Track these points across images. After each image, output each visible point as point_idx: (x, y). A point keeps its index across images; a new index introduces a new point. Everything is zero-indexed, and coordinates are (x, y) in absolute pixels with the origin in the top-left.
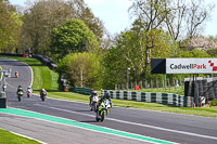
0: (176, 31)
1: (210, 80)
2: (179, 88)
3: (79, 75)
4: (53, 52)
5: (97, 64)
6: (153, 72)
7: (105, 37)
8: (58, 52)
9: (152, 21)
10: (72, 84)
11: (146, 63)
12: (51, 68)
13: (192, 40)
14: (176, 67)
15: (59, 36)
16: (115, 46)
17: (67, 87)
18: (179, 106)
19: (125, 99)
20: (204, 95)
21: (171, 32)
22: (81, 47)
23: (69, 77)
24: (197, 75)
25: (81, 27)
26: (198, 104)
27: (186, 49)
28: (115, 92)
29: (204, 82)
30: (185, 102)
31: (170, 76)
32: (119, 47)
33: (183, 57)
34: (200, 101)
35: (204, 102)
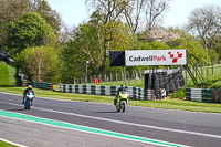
0: (134, 23)
1: (170, 72)
2: (139, 81)
3: (37, 70)
4: (10, 46)
5: (55, 58)
6: (112, 65)
7: (62, 30)
8: (15, 46)
9: (110, 13)
10: (30, 79)
11: (105, 56)
12: (8, 62)
13: (152, 32)
14: (135, 59)
15: (15, 30)
16: (73, 40)
17: (25, 82)
18: (139, 99)
19: (85, 93)
20: (164, 87)
21: (130, 24)
22: (39, 41)
23: (26, 71)
24: (158, 67)
25: (38, 20)
26: (158, 96)
27: (145, 41)
28: (73, 86)
29: (164, 74)
30: (146, 95)
31: (130, 69)
32: (78, 40)
33: (143, 49)
34: (160, 93)
35: (164, 94)
